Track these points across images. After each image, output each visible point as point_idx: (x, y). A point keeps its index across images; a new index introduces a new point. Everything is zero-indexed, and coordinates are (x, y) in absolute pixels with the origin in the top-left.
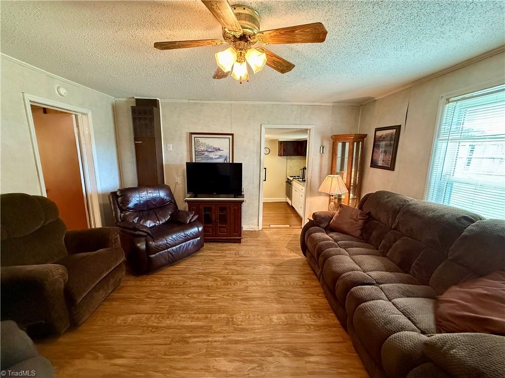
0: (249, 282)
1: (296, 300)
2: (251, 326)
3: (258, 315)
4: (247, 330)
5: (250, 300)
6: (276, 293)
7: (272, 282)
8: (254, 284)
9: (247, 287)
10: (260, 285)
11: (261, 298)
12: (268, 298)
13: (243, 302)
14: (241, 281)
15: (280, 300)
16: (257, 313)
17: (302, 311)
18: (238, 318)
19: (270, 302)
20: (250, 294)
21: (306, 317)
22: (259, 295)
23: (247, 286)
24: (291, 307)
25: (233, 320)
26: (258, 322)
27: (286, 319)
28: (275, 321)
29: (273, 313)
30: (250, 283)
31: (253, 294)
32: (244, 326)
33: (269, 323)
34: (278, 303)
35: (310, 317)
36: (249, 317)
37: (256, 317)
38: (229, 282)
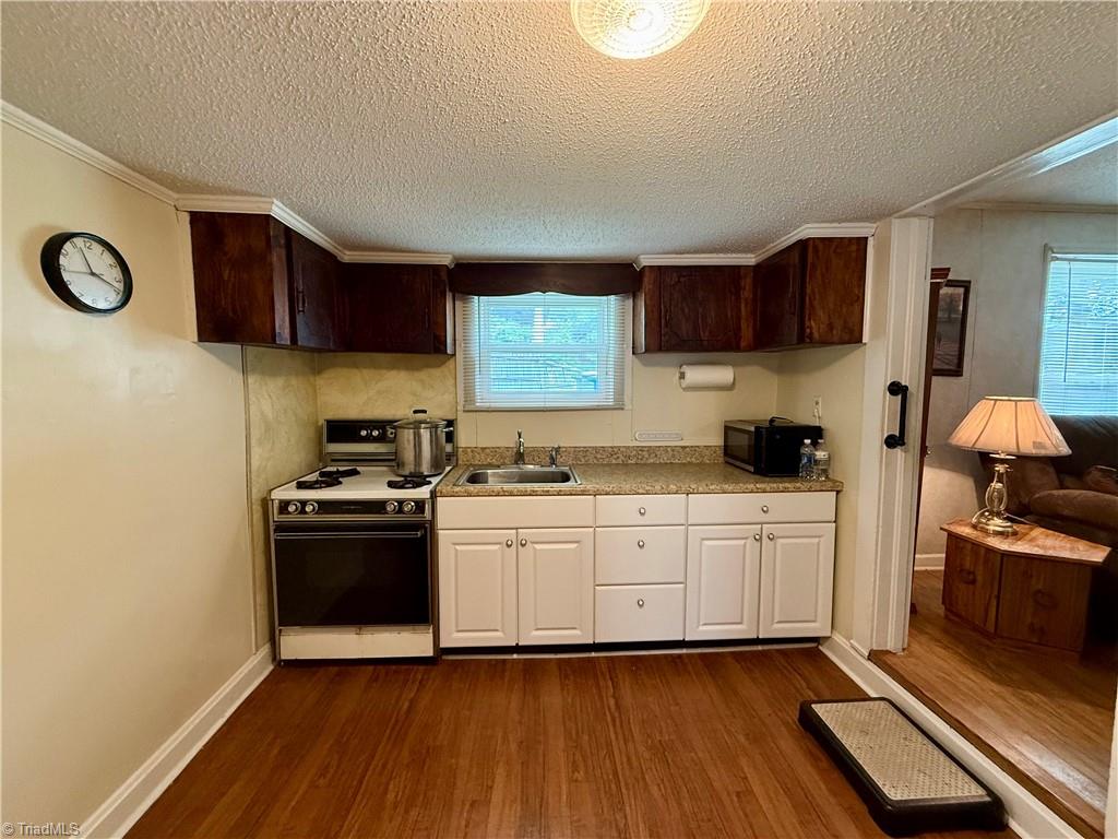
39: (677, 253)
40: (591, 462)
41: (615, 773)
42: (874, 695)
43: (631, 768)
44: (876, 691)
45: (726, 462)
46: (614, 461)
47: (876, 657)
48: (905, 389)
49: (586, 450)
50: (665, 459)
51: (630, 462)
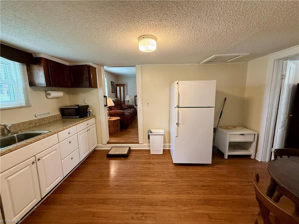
39: (52, 57)
40: (22, 128)
41: (102, 185)
42: (110, 149)
43: (102, 182)
44: (110, 148)
45: (63, 118)
46: (31, 126)
47: (108, 143)
48: (106, 97)
49: (19, 124)
50: (47, 121)
51: (37, 125)
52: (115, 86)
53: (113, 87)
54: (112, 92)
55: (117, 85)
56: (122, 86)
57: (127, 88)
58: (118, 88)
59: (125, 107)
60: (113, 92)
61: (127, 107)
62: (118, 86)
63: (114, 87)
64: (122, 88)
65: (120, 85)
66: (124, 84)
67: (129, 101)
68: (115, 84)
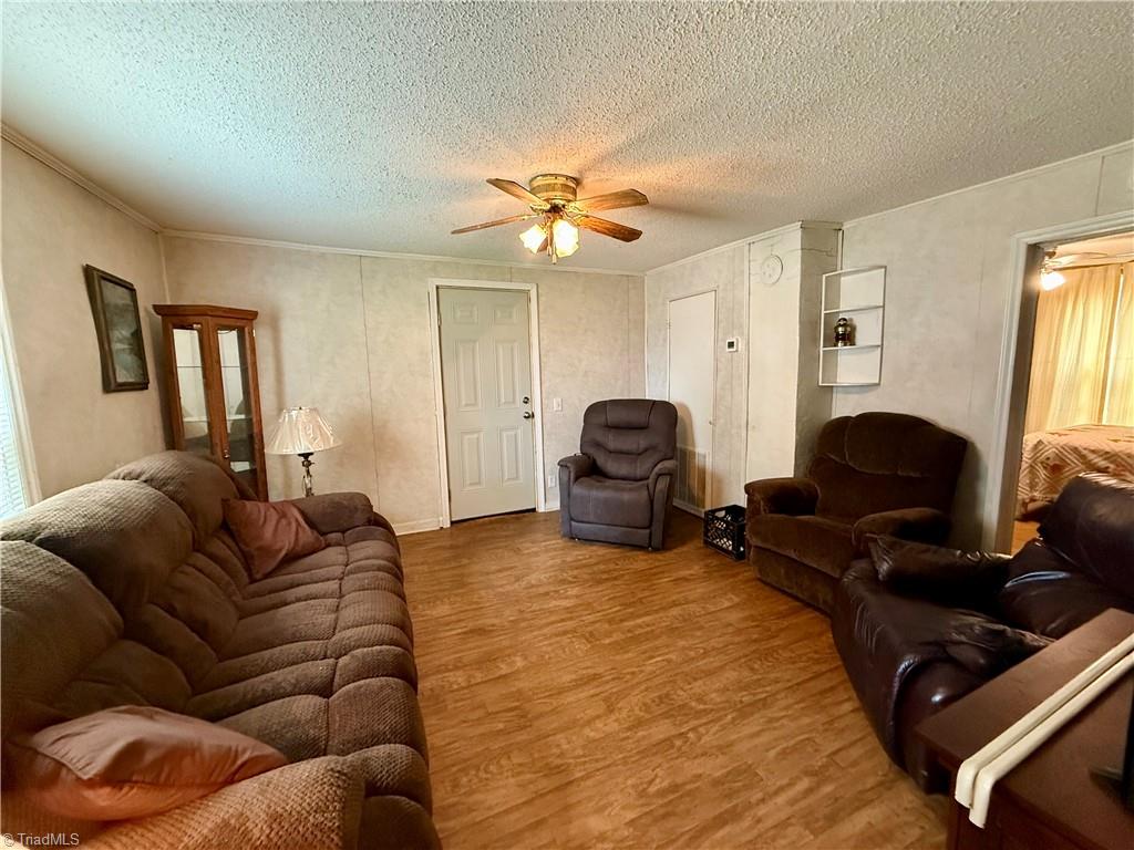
0: (615, 726)
1: (479, 713)
2: (553, 641)
3: (550, 658)
4: (557, 635)
5: (581, 679)
6: (530, 716)
7: (555, 750)
8: (599, 724)
9: (610, 710)
10: (583, 726)
11: (561, 691)
12: (545, 697)
13: (591, 671)
14: (639, 724)
15: (518, 700)
16: (553, 660)
17: (466, 691)
18: (581, 647)
19: (537, 688)
20: (592, 692)
21: (460, 680)
22: (570, 698)
23: (612, 711)
24: (491, 694)
25: (587, 640)
26: (544, 649)
27: (497, 667)
28: (518, 659)
29: (526, 669)
30: (611, 725)
31: (582, 695)
32: (565, 640)
33: (527, 653)
34: (520, 692)
35: (451, 684)
36: (564, 652)
37: (552, 655)
38: (664, 708)
52: (149, 323)
53: (121, 333)
54: (110, 385)
55: (176, 317)
56: (230, 328)
57: (276, 341)
58: (186, 343)
59: (286, 543)
60: (122, 376)
61: (308, 535)
62: (189, 327)
63: (137, 335)
64: (228, 342)
65: (209, 320)
66: (255, 314)
67: (306, 456)
68: (145, 304)
